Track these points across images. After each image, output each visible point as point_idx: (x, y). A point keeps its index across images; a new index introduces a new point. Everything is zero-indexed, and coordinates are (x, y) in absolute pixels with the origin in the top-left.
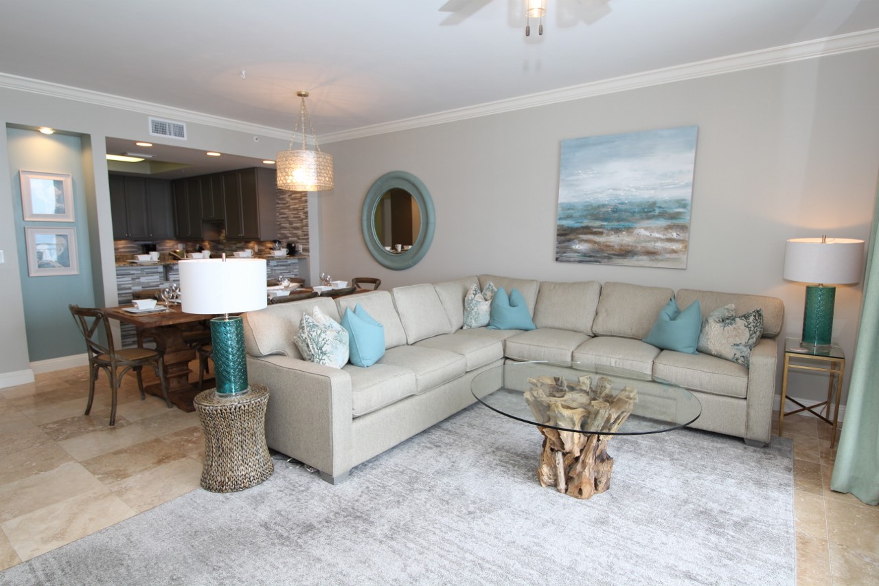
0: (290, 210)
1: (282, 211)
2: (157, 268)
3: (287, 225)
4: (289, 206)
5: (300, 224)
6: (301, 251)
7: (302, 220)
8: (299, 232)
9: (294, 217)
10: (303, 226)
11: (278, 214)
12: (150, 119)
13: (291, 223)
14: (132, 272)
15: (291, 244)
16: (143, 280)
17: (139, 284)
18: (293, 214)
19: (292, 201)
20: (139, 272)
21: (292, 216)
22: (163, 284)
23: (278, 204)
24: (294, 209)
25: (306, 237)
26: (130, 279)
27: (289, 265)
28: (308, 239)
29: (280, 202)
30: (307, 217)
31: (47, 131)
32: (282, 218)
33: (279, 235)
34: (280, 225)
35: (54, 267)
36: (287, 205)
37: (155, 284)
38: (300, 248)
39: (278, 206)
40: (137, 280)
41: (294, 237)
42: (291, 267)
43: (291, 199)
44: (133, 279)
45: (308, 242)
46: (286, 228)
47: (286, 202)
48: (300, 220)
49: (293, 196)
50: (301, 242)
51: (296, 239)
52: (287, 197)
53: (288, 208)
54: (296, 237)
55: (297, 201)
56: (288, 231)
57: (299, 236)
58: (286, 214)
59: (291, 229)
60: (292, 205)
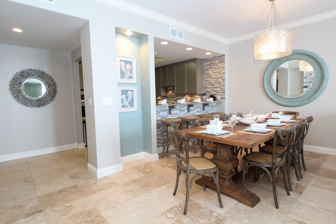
0: (212, 78)
1: (206, 79)
2: (166, 108)
3: (210, 86)
4: (212, 77)
5: (219, 85)
6: (219, 99)
7: (221, 83)
8: (219, 89)
9: (215, 82)
10: (221, 86)
11: (204, 81)
12: (171, 28)
13: (212, 85)
15: (214, 96)
17: (159, 116)
18: (214, 80)
19: (214, 74)
20: (160, 110)
21: (214, 81)
23: (204, 76)
24: (215, 78)
25: (223, 91)
27: (213, 106)
28: (225, 92)
29: (205, 75)
30: (224, 81)
32: (207, 83)
33: (204, 92)
34: (205, 86)
35: (127, 107)
36: (210, 76)
37: (165, 116)
38: (218, 97)
39: (204, 77)
40: (159, 114)
41: (214, 92)
42: (214, 107)
43: (213, 73)
45: (225, 94)
46: (209, 88)
47: (209, 75)
48: (219, 83)
49: (215, 71)
50: (219, 94)
51: (216, 93)
52: (210, 72)
53: (211, 77)
54: (216, 92)
55: (218, 73)
56: (211, 89)
57: (218, 91)
58: (209, 81)
59: (213, 88)
60: (214, 76)
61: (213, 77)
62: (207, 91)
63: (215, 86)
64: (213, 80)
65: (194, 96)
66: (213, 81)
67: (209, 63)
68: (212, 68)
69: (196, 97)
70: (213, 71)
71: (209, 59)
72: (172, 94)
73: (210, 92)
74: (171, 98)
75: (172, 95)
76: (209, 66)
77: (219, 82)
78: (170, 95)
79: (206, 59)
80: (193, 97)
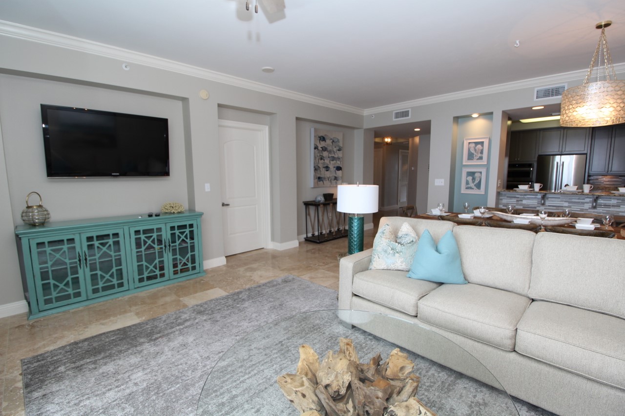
2: (537, 195)
14: (517, 196)
16: (524, 202)
17: (521, 205)
22: (539, 207)
26: (515, 200)
31: (475, 115)
37: (533, 206)
44: (517, 201)
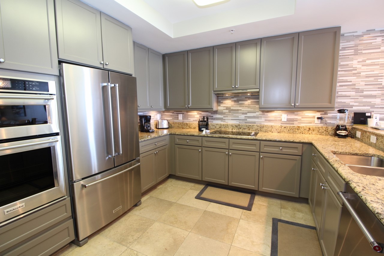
3: (353, 93)
8: (376, 101)
9: (366, 85)
18: (365, 81)
19: (365, 68)
21: (363, 83)
24: (368, 77)
36: (355, 72)
46: (350, 96)
47: (351, 70)
48: (379, 88)
49: (368, 62)
50: (376, 111)
51: (369, 108)
52: (355, 63)
53: (358, 75)
54: (368, 106)
55: (378, 67)
56: (353, 100)
57: (375, 104)
58: (351, 81)
59: (359, 98)
60: (365, 71)
61: (362, 74)
62: (341, 102)
63: (365, 93)
64: (362, 81)
65: (299, 113)
66: (360, 83)
67: (352, 43)
68: (362, 53)
69: (306, 114)
70: (364, 61)
71: (355, 34)
72: (233, 106)
73: (352, 106)
74: (231, 114)
75: (232, 108)
76: (353, 51)
77: (381, 86)
78: (227, 108)
79: (345, 35)
80: (297, 115)
